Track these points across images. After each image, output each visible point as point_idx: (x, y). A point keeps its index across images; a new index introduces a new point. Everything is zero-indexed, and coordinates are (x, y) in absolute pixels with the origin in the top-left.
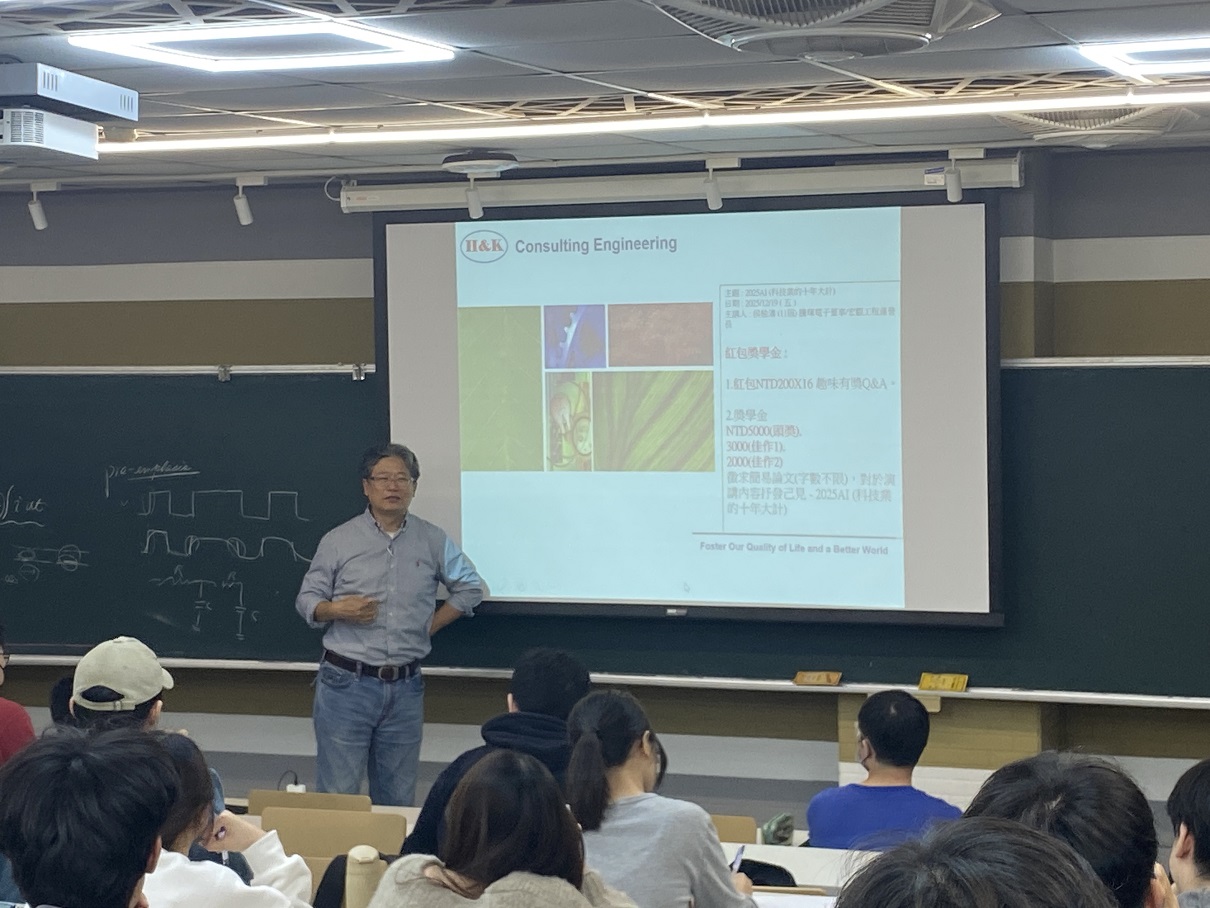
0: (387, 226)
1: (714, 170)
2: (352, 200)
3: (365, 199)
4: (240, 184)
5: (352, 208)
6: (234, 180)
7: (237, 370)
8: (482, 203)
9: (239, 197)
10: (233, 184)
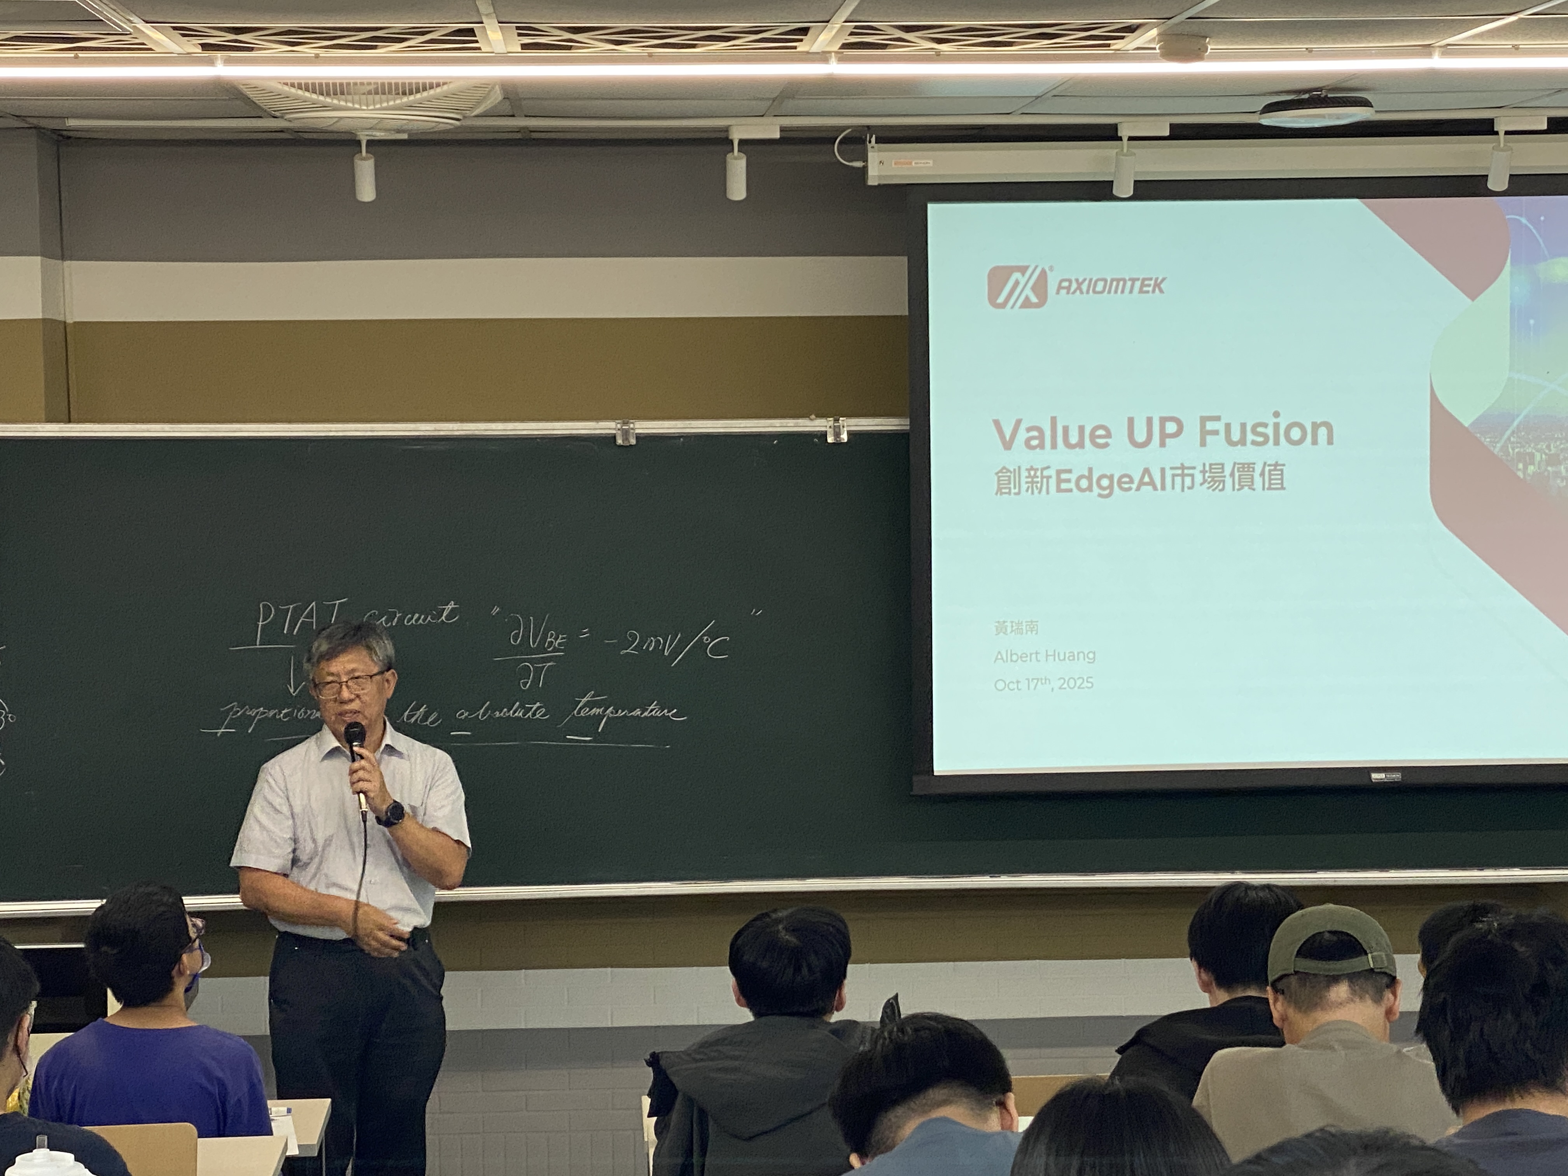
0: (930, 206)
1: (1507, 133)
2: (888, 166)
3: (909, 163)
4: (736, 136)
5: (885, 177)
6: (726, 130)
8: (1136, 173)
9: (736, 158)
10: (723, 135)
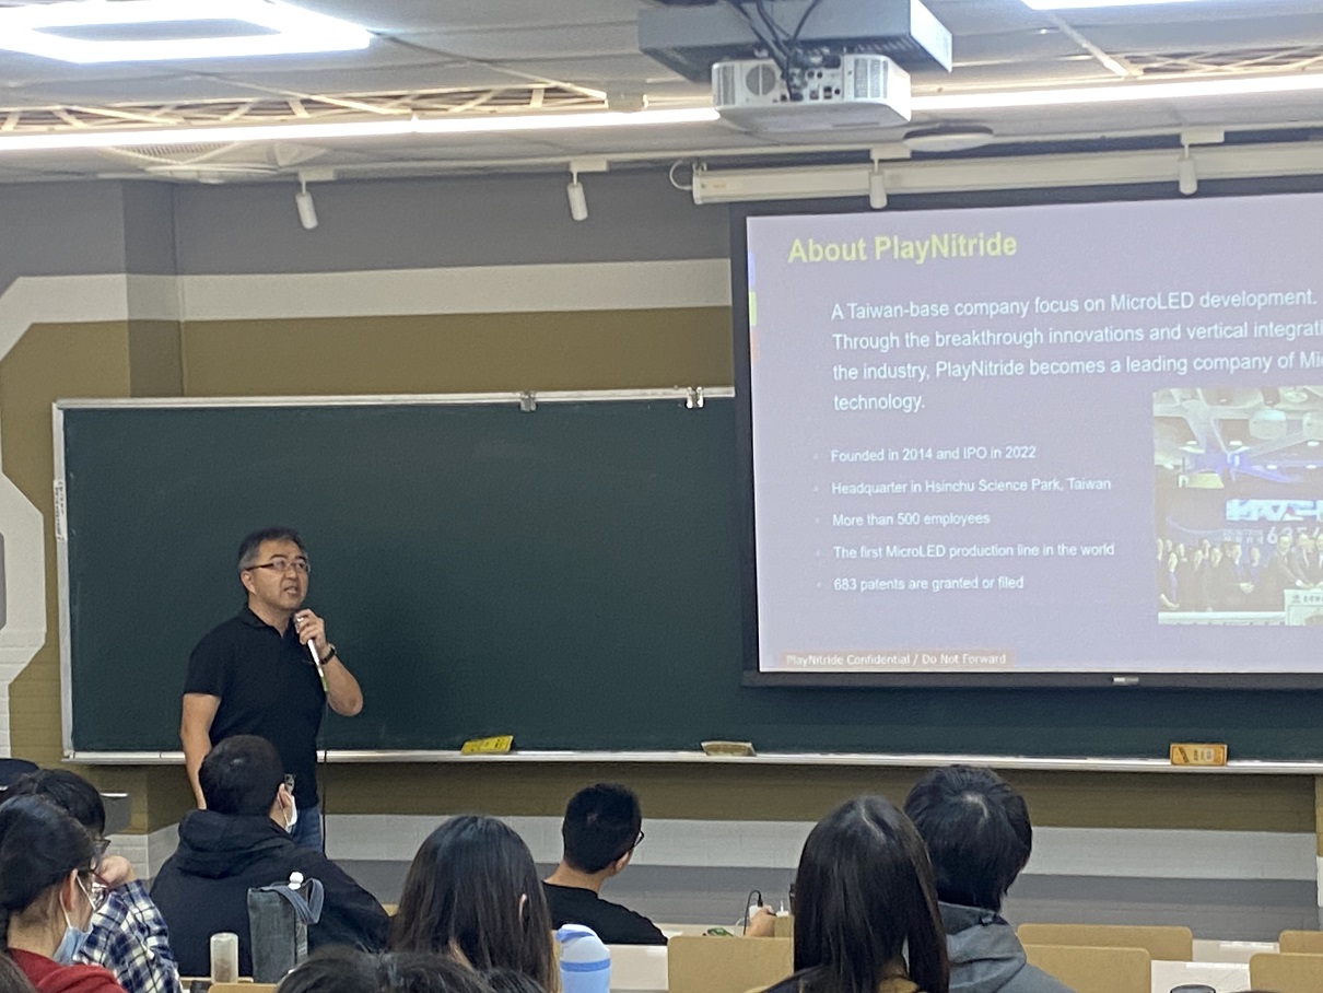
0: (750, 220)
1: (1191, 146)
2: (707, 188)
3: (724, 186)
4: (575, 170)
5: (707, 197)
6: (568, 165)
7: (544, 397)
8: (888, 189)
9: (574, 187)
10: (563, 169)
